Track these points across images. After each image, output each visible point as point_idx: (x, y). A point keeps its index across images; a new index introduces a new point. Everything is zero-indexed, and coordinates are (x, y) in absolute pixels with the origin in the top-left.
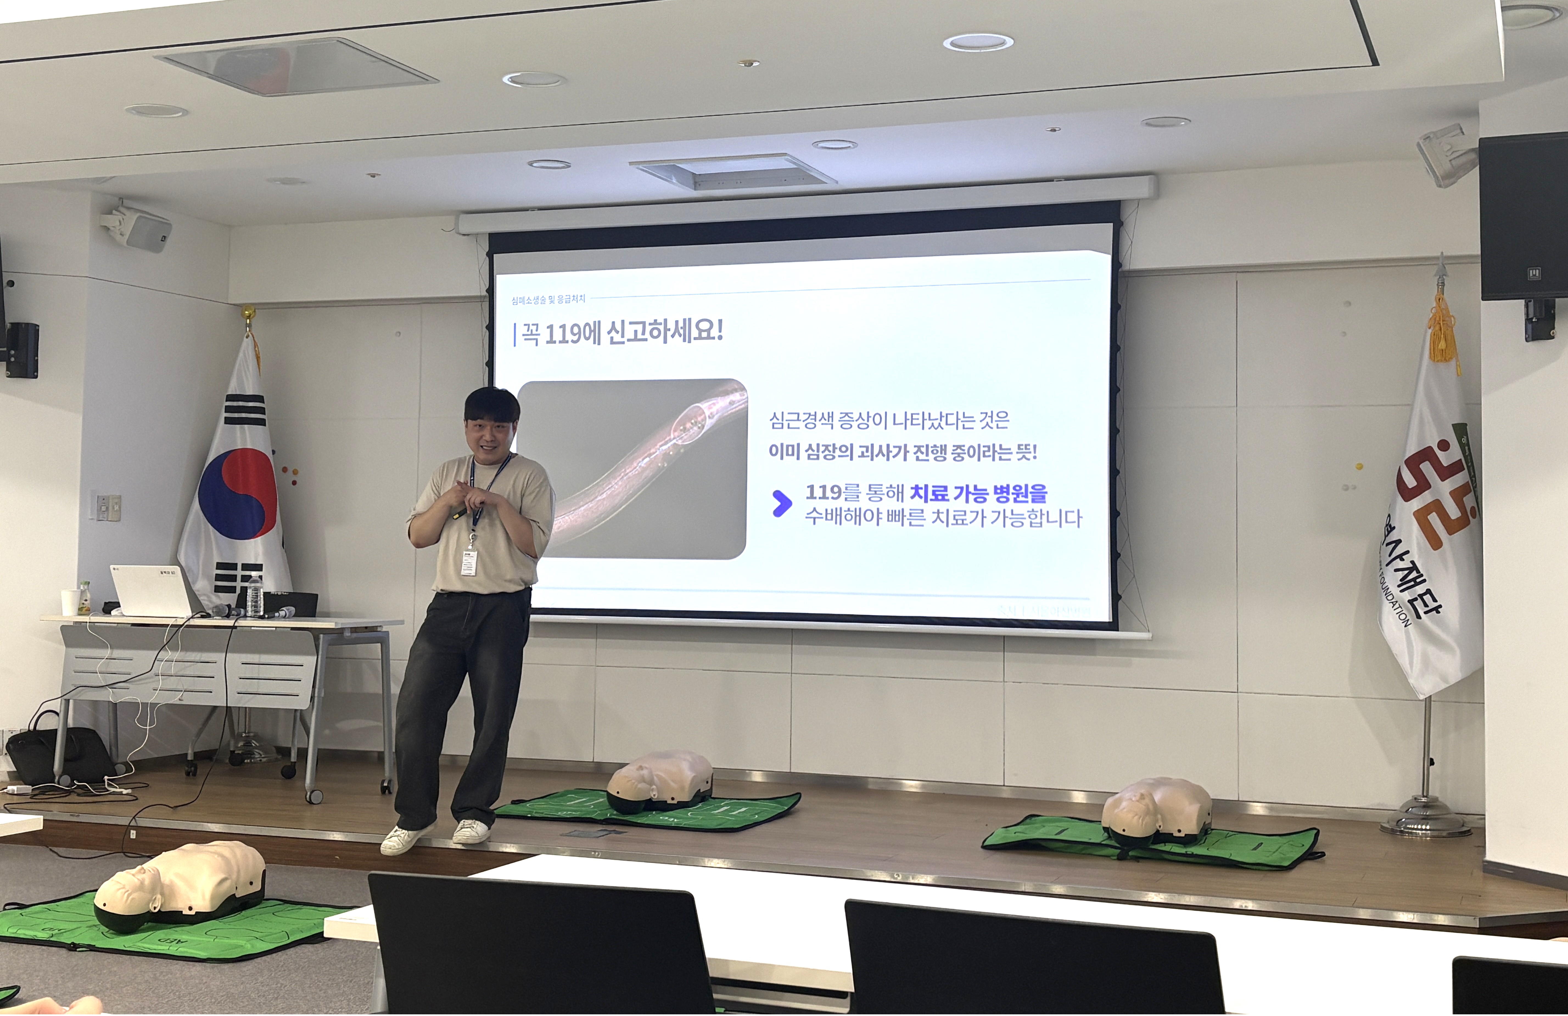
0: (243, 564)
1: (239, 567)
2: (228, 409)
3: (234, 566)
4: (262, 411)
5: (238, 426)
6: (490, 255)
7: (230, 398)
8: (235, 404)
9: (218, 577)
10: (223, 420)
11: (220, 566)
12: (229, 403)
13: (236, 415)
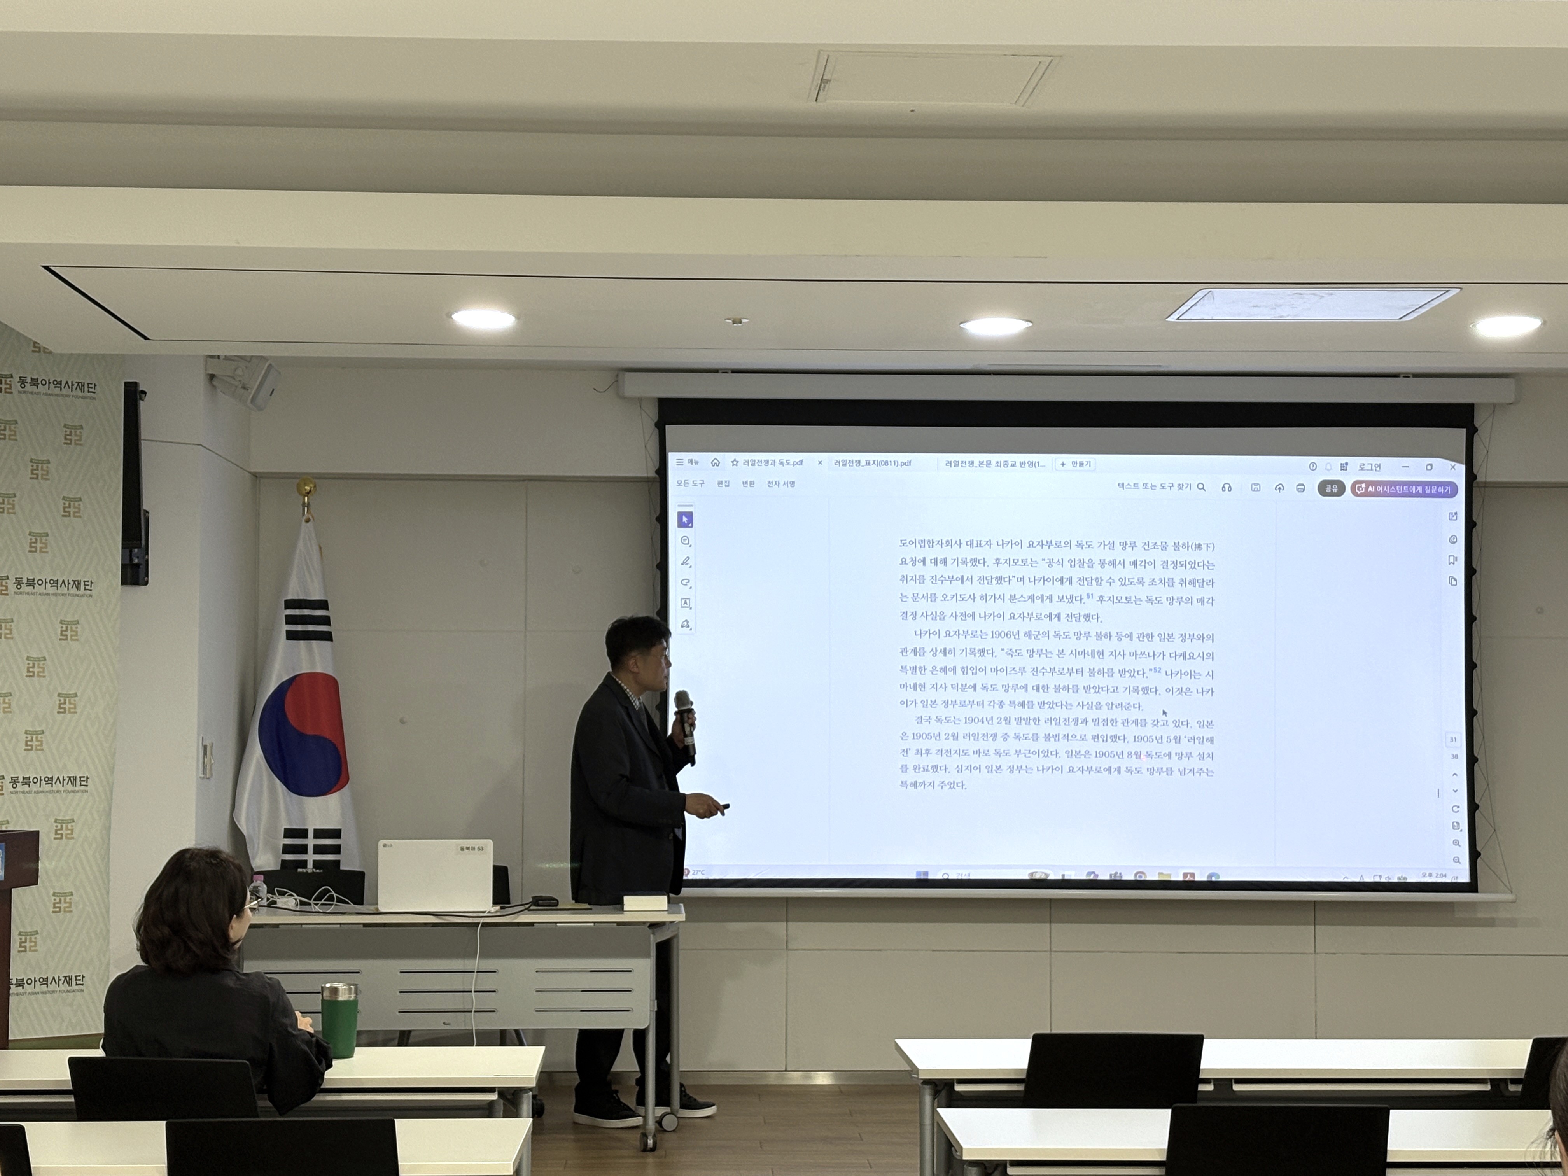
0: (316, 831)
1: (311, 834)
2: (290, 620)
3: (303, 834)
4: (326, 621)
5: (302, 642)
6: (660, 427)
7: (290, 604)
8: (297, 612)
9: (287, 849)
10: (284, 635)
11: (290, 833)
12: (289, 612)
13: (299, 628)
